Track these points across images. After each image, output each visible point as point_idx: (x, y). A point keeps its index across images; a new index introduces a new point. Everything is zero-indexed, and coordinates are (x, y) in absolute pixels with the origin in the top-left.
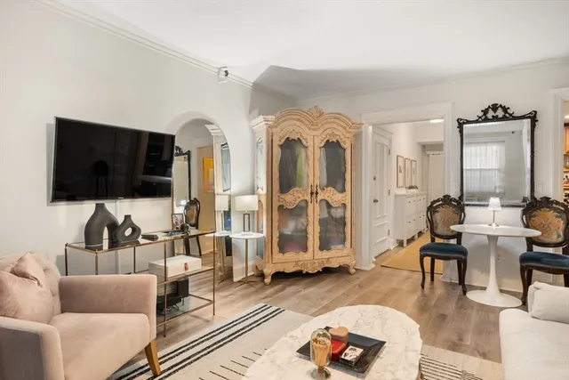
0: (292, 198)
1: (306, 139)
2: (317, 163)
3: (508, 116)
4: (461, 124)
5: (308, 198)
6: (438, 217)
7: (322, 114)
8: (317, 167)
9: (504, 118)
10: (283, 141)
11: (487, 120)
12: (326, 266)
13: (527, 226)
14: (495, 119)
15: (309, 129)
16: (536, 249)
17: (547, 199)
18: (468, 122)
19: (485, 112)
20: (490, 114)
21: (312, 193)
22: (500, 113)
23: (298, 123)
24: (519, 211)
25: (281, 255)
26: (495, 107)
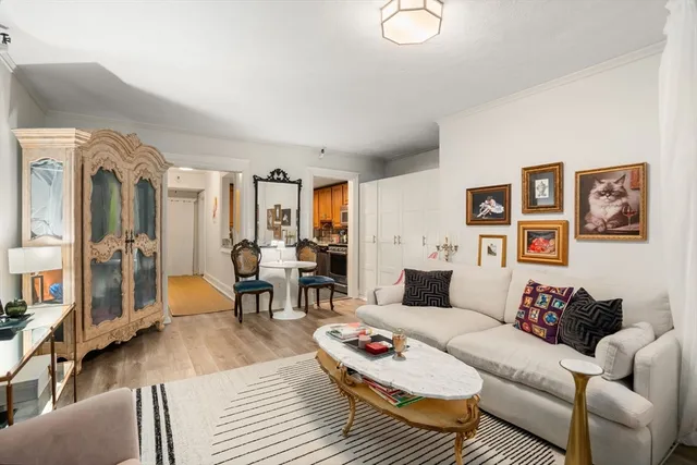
0: (106, 249)
1: (121, 172)
2: (132, 205)
3: (286, 180)
4: (256, 180)
5: (123, 248)
6: (241, 259)
7: (141, 145)
8: (132, 210)
9: (284, 181)
10: (96, 170)
11: (273, 180)
12: (141, 327)
13: (299, 260)
14: (278, 180)
15: (124, 159)
16: (304, 275)
17: (306, 240)
18: (261, 179)
19: (273, 173)
20: (276, 176)
21: (127, 242)
22: (281, 176)
23: (112, 150)
24: (294, 249)
25: (94, 328)
26: (278, 171)
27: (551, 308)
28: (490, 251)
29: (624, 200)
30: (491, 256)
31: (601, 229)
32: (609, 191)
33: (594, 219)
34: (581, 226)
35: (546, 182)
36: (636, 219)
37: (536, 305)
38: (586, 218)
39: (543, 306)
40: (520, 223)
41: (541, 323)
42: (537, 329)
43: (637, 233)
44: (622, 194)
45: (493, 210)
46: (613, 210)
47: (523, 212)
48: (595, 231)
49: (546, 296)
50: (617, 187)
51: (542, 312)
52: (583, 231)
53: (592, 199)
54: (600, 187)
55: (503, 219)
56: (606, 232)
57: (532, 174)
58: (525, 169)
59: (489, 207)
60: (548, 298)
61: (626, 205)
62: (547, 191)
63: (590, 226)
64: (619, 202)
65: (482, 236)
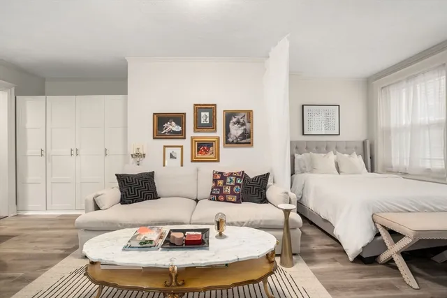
27: (236, 184)
28: (172, 156)
29: (244, 127)
30: (172, 160)
31: (235, 141)
32: (238, 122)
33: (232, 136)
34: (226, 139)
35: (207, 114)
36: (249, 137)
37: (227, 184)
38: (229, 135)
39: (232, 184)
40: (192, 138)
41: (232, 193)
42: (229, 198)
43: (249, 143)
44: (243, 124)
45: (174, 129)
46: (240, 132)
47: (195, 131)
48: (233, 143)
49: (232, 178)
50: (241, 120)
51: (232, 187)
52: (227, 142)
53: (231, 125)
54: (234, 120)
55: (181, 135)
56: (237, 143)
57: (199, 109)
58: (195, 105)
59: (171, 127)
60: (233, 179)
61: (245, 129)
62: (208, 119)
63: (230, 140)
64: (243, 128)
65: (165, 147)
